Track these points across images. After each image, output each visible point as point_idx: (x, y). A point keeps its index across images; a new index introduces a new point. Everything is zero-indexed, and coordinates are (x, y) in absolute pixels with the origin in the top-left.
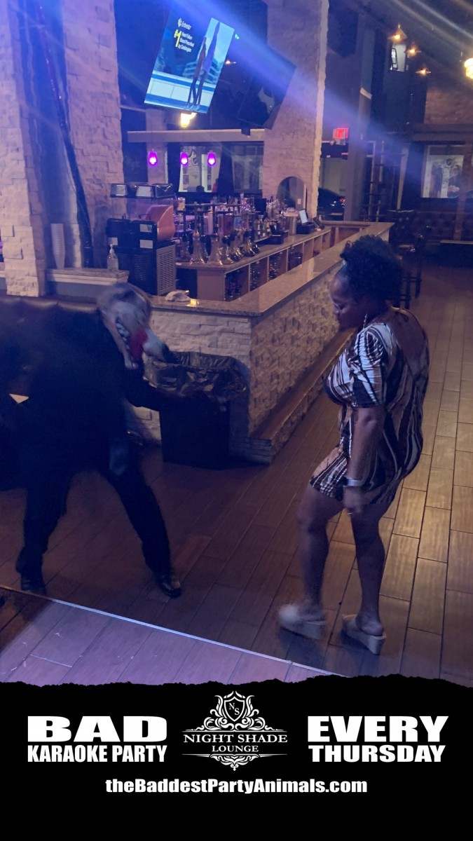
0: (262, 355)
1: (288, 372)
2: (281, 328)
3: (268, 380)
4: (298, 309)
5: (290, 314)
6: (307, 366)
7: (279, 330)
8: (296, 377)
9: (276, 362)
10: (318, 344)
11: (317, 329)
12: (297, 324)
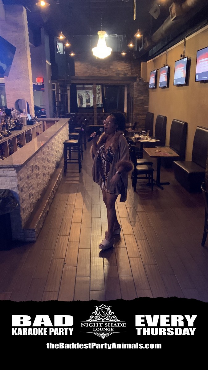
0: (24, 185)
1: (37, 191)
2: (31, 171)
3: (28, 197)
4: (37, 160)
5: (34, 163)
6: (45, 187)
7: (30, 172)
8: (41, 193)
9: (31, 188)
10: (48, 176)
11: (47, 169)
12: (38, 168)
